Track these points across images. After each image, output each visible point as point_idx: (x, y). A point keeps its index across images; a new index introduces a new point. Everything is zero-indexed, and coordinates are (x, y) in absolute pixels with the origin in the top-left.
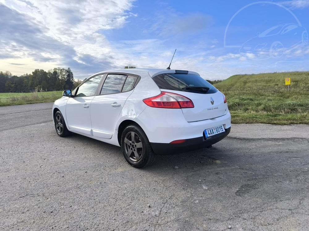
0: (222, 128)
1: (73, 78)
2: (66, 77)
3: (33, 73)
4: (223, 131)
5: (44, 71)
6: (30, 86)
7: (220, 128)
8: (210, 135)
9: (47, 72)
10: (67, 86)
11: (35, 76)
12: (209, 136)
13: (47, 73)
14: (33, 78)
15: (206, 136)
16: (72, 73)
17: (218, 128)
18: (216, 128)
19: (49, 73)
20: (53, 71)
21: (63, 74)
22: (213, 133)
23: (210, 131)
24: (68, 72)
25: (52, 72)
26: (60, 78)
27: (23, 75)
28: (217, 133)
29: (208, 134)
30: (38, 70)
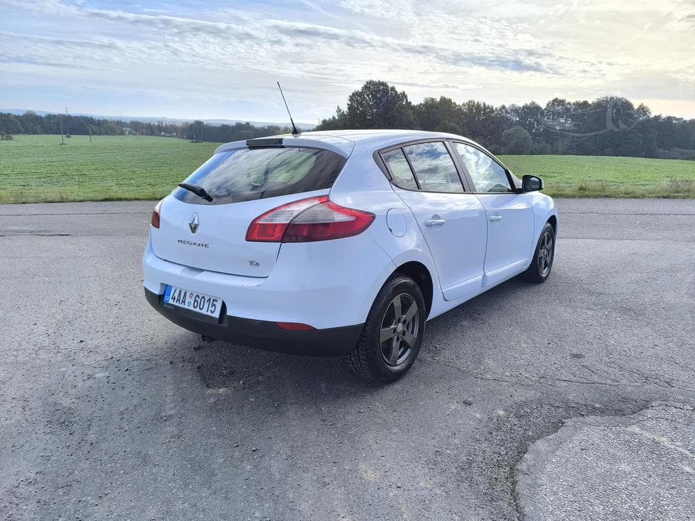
0: (213, 305)
4: (212, 312)
7: (209, 300)
8: (175, 303)
12: (171, 301)
15: (166, 298)
17: (203, 297)
18: (198, 296)
22: (183, 302)
23: (180, 294)
28: (191, 308)
29: (171, 296)
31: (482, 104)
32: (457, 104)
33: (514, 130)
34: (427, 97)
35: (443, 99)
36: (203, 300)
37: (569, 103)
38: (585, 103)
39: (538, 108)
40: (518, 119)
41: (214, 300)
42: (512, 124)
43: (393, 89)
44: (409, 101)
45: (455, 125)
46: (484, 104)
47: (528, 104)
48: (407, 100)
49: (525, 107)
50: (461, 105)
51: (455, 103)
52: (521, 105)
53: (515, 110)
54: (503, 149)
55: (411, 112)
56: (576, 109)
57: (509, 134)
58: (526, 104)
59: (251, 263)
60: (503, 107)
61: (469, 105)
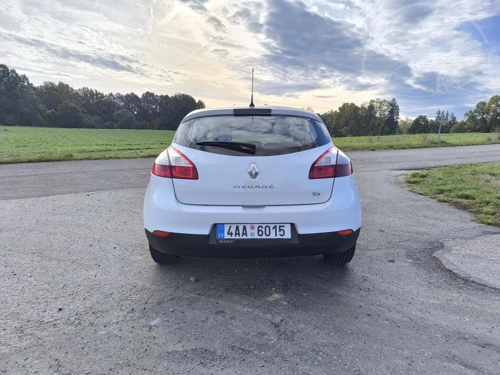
0: (281, 230)
1: (398, 115)
2: (387, 113)
3: (340, 108)
4: (282, 235)
5: (355, 105)
6: (334, 129)
7: (275, 227)
8: (234, 238)
9: (359, 106)
10: (387, 129)
11: (342, 113)
13: (359, 109)
14: (340, 116)
15: (219, 236)
16: (397, 106)
18: (260, 226)
19: (363, 108)
20: (368, 105)
21: (383, 109)
22: (244, 234)
23: (238, 229)
24: (391, 105)
25: (367, 107)
26: (378, 115)
27: (326, 112)
29: (226, 233)
30: (348, 104)
31: (94, 91)
32: (74, 88)
33: (122, 112)
34: (47, 81)
35: (61, 84)
36: (267, 229)
37: (157, 96)
38: (167, 96)
39: (136, 97)
40: (123, 104)
41: (280, 227)
42: (119, 108)
43: (13, 71)
44: (30, 82)
45: (75, 105)
46: (96, 91)
47: (129, 94)
48: (28, 82)
49: (127, 96)
50: (77, 89)
51: (72, 88)
52: (124, 94)
53: (120, 97)
54: (115, 125)
55: (34, 92)
56: (161, 100)
57: (119, 114)
58: (128, 94)
59: (314, 194)
60: (111, 94)
61: (83, 90)
